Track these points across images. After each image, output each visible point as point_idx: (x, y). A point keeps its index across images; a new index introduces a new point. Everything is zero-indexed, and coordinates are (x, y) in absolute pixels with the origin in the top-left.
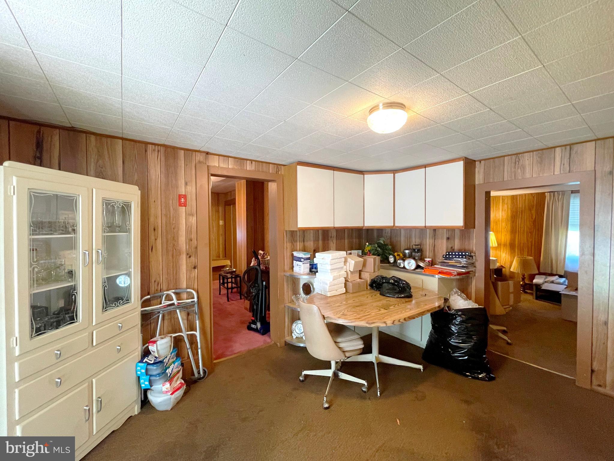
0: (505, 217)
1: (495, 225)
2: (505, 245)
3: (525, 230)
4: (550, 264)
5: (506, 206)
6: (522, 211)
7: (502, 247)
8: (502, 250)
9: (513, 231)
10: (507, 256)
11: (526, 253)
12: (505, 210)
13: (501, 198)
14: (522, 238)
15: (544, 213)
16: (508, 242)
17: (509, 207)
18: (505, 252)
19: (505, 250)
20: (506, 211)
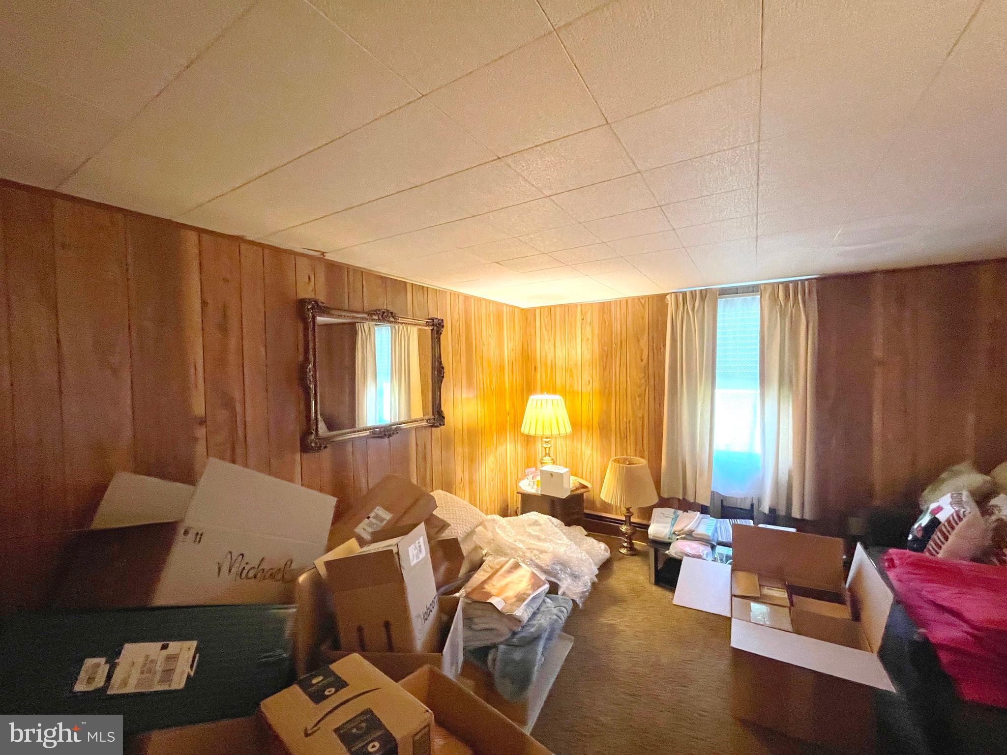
0: (588, 357)
1: (568, 376)
2: (590, 428)
3: (629, 390)
4: (681, 476)
5: (588, 329)
6: (621, 342)
7: (584, 431)
8: (584, 440)
9: (606, 392)
10: (595, 455)
11: (631, 449)
12: (588, 340)
13: (579, 308)
14: (623, 408)
15: (664, 346)
16: (596, 420)
17: (596, 332)
18: (591, 444)
19: (591, 438)
20: (590, 341)
